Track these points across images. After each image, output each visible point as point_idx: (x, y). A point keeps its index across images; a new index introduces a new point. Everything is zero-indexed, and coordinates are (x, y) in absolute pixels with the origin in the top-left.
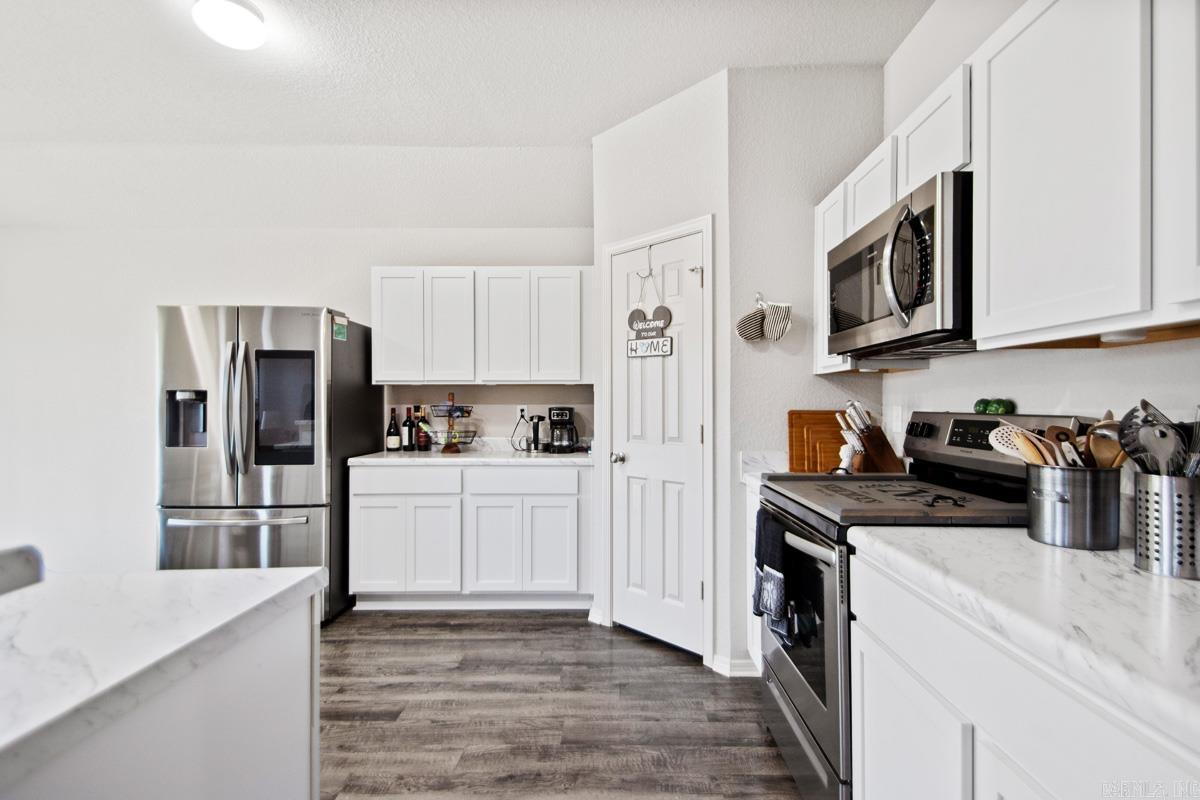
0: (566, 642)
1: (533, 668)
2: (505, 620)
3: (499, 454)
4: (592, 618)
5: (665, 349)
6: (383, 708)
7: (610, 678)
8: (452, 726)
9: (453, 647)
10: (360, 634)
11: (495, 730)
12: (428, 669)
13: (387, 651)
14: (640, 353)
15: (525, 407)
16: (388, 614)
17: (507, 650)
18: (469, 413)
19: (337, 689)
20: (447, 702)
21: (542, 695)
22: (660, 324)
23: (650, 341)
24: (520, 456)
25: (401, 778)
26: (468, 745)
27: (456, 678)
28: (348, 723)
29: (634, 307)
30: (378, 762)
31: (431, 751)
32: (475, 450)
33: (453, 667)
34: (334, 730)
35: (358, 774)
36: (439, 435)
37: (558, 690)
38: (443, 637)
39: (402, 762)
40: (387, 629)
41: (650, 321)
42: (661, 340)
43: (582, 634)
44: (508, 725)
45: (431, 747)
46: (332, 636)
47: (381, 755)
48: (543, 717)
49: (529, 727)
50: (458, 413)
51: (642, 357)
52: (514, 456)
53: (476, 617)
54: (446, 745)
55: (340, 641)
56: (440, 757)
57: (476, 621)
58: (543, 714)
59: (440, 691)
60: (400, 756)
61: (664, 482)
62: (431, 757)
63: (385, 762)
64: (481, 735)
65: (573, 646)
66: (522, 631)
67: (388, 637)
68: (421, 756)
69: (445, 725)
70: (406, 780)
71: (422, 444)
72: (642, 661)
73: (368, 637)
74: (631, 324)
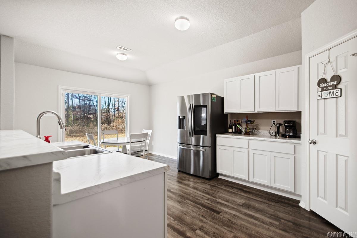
0: (286, 211)
1: (268, 216)
2: (263, 195)
3: (265, 136)
4: (300, 205)
5: (337, 94)
6: (216, 209)
7: (302, 233)
8: (234, 224)
9: (242, 198)
10: (218, 185)
11: (248, 232)
12: (233, 202)
13: (223, 192)
14: (323, 97)
15: (275, 120)
16: (227, 181)
17: (261, 206)
18: (253, 122)
19: (207, 198)
20: (235, 215)
21: (269, 227)
22: (335, 83)
23: (329, 91)
24: (273, 138)
25: (214, 233)
26: (237, 233)
27: (241, 208)
28: (206, 210)
29: (320, 78)
30: (210, 225)
31: (225, 229)
32: (256, 134)
33: (240, 204)
34: (202, 210)
35: (204, 226)
36: (243, 129)
37: (277, 228)
38: (240, 193)
39: (216, 228)
40: (225, 186)
41: (329, 82)
42: (335, 90)
43: (294, 210)
44: (253, 232)
45: (226, 228)
46: (211, 183)
47: (211, 223)
48: (267, 236)
49: (260, 237)
50: (249, 122)
51: (324, 99)
52: (270, 138)
53: (253, 190)
54: (230, 229)
55: (212, 185)
56: (227, 232)
57: (253, 192)
58: (268, 235)
59: (234, 211)
60: (217, 226)
61: (337, 155)
62: (225, 231)
63: (212, 226)
64: (242, 232)
65: (289, 213)
66: (269, 200)
67: (224, 188)
68: (222, 229)
69: (232, 222)
70: (216, 235)
71: (239, 132)
72: (322, 231)
73: (219, 186)
74: (319, 85)
